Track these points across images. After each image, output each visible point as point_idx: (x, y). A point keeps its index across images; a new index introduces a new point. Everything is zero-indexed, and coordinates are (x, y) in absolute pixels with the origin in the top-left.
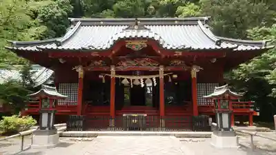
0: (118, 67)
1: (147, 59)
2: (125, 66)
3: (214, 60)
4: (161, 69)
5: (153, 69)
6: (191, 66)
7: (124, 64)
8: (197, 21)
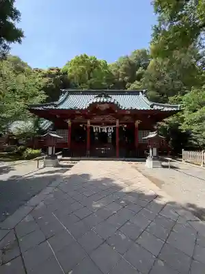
0: (92, 120)
1: (109, 116)
5: (112, 121)
6: (135, 120)
7: (95, 118)
8: (139, 92)
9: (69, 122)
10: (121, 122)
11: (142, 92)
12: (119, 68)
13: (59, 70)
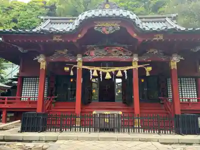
0: (86, 57)
1: (119, 48)
6: (170, 55)
7: (93, 53)
9: (42, 60)
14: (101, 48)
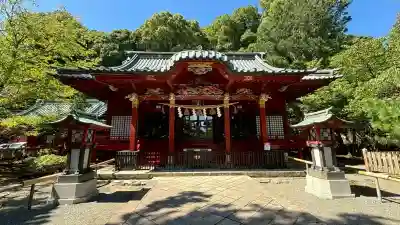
0: (178, 96)
1: (211, 87)
2: (186, 94)
3: (284, 89)
4: (227, 98)
5: (218, 97)
6: (259, 94)
7: (185, 93)
8: (254, 56)
9: (134, 99)
10: (234, 98)
11: (259, 55)
12: (216, 30)
13: (128, 33)
14: (194, 86)
